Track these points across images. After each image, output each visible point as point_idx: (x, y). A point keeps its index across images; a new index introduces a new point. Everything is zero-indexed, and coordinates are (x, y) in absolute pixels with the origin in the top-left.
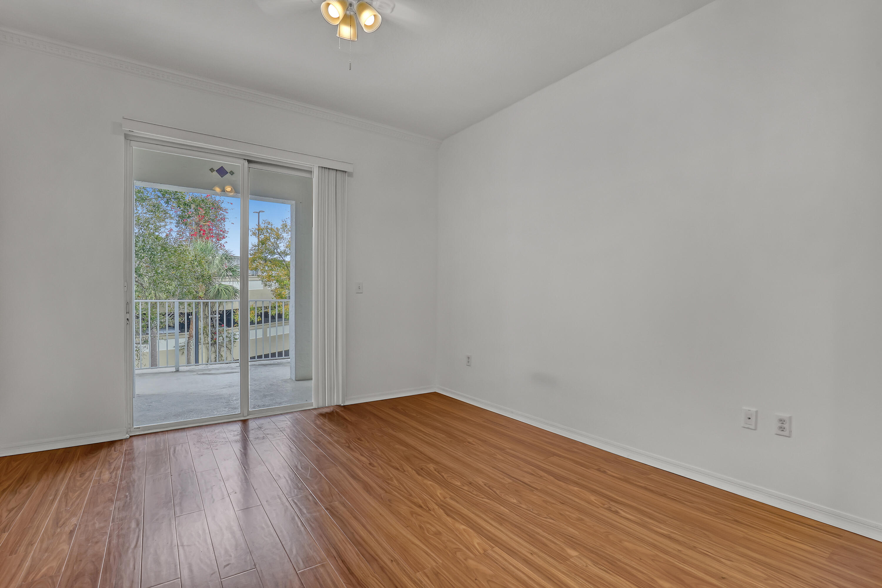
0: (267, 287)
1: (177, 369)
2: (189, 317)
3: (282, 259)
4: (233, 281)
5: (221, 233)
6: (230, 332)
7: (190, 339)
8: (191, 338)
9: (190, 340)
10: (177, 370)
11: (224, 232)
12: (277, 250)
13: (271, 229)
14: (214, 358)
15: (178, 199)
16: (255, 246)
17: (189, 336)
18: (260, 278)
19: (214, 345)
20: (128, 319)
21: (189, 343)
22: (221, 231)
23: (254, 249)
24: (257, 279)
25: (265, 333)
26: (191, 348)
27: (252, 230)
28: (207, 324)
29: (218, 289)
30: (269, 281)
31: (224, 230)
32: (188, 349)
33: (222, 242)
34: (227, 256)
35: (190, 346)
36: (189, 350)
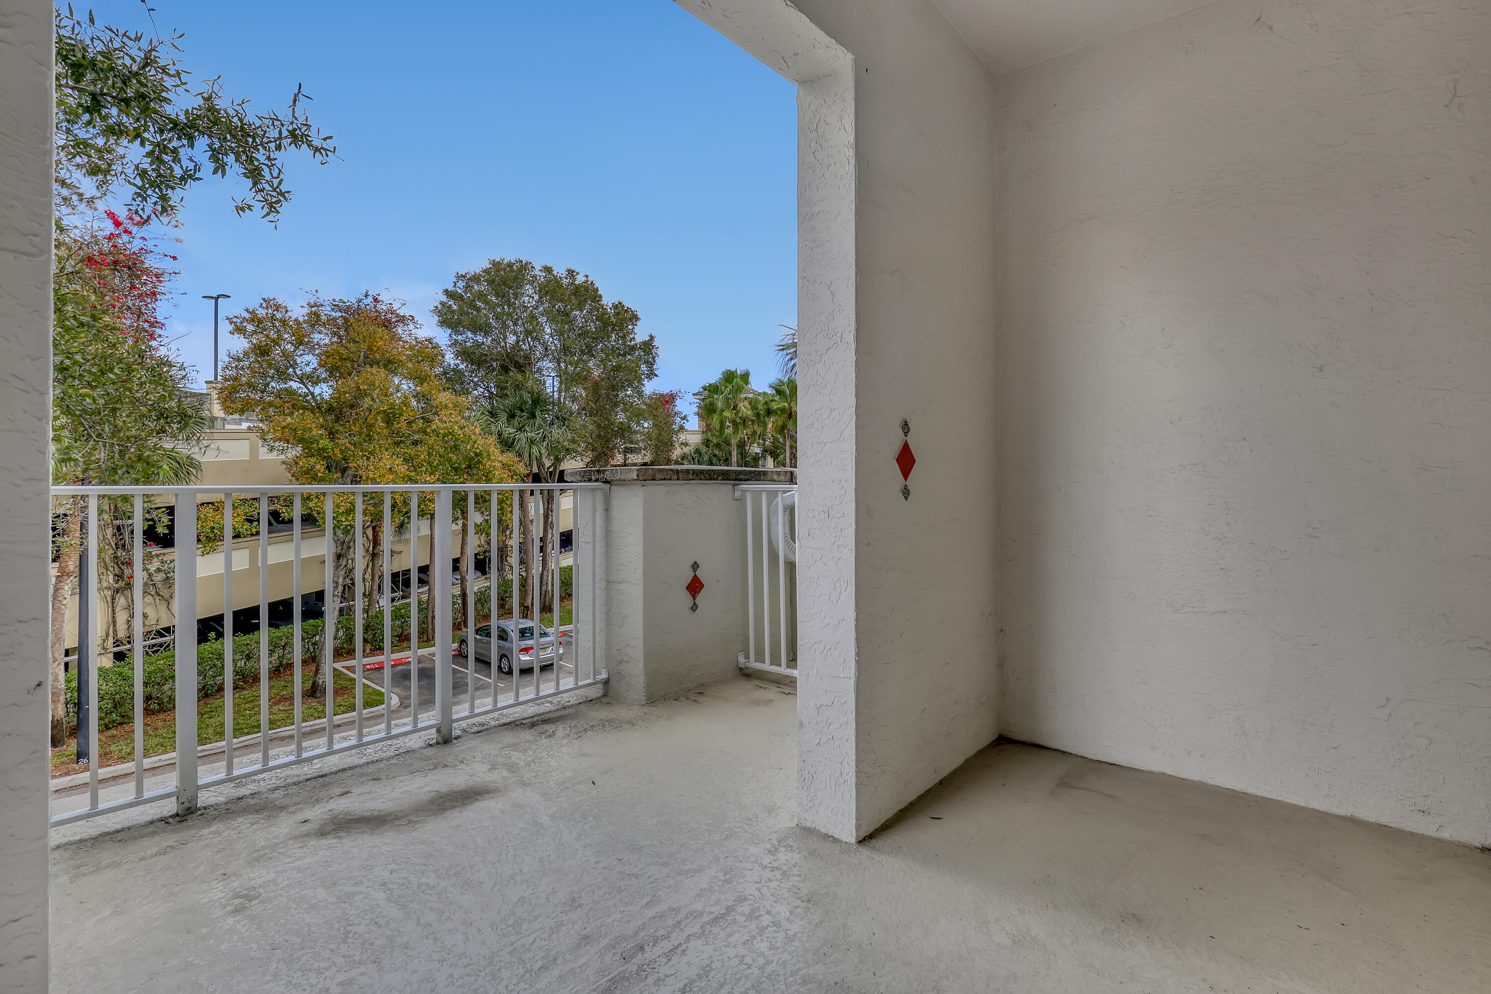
0: (275, 453)
1: (187, 805)
3: (307, 391)
5: (146, 325)
6: (167, 558)
7: (61, 582)
8: (65, 578)
9: (62, 584)
10: (189, 809)
12: (294, 369)
13: (284, 322)
14: (126, 622)
17: (59, 574)
19: (125, 592)
21: (60, 591)
23: (233, 365)
25: (253, 558)
26: (64, 602)
27: (235, 320)
28: (107, 541)
32: (56, 607)
35: (61, 598)
36: (59, 608)
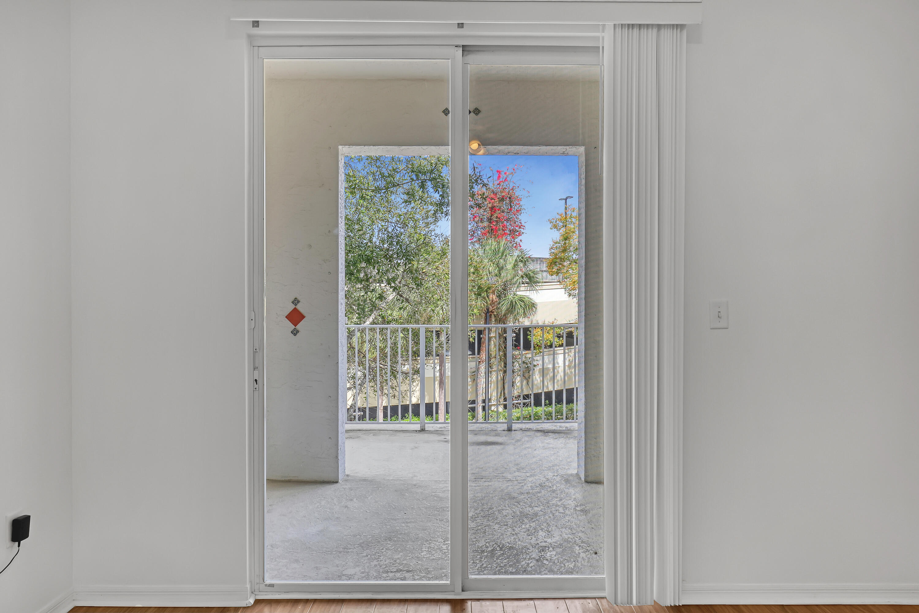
2: (480, 336)
4: (530, 290)
5: (517, 228)
6: (528, 356)
8: (482, 363)
10: (422, 429)
11: (520, 228)
15: (435, 179)
16: (556, 243)
18: (562, 286)
20: (256, 380)
22: (517, 226)
24: (559, 287)
29: (512, 302)
30: (574, 290)
31: (520, 224)
33: (517, 240)
34: (522, 258)
35: (480, 373)
